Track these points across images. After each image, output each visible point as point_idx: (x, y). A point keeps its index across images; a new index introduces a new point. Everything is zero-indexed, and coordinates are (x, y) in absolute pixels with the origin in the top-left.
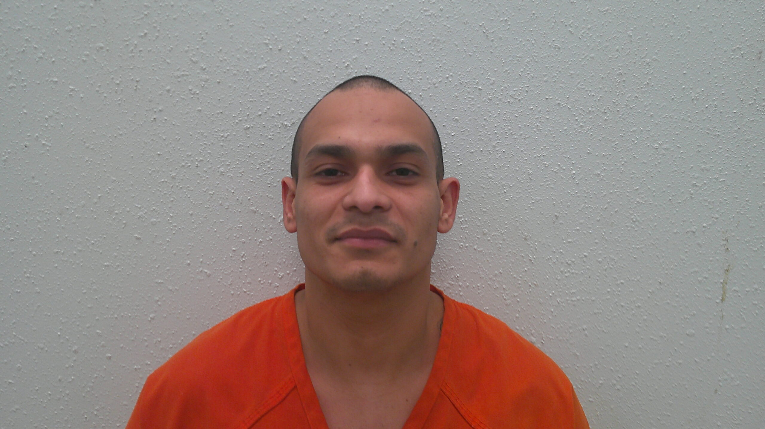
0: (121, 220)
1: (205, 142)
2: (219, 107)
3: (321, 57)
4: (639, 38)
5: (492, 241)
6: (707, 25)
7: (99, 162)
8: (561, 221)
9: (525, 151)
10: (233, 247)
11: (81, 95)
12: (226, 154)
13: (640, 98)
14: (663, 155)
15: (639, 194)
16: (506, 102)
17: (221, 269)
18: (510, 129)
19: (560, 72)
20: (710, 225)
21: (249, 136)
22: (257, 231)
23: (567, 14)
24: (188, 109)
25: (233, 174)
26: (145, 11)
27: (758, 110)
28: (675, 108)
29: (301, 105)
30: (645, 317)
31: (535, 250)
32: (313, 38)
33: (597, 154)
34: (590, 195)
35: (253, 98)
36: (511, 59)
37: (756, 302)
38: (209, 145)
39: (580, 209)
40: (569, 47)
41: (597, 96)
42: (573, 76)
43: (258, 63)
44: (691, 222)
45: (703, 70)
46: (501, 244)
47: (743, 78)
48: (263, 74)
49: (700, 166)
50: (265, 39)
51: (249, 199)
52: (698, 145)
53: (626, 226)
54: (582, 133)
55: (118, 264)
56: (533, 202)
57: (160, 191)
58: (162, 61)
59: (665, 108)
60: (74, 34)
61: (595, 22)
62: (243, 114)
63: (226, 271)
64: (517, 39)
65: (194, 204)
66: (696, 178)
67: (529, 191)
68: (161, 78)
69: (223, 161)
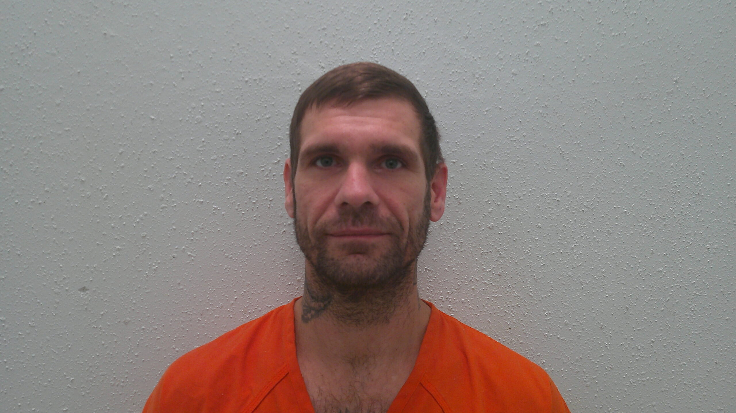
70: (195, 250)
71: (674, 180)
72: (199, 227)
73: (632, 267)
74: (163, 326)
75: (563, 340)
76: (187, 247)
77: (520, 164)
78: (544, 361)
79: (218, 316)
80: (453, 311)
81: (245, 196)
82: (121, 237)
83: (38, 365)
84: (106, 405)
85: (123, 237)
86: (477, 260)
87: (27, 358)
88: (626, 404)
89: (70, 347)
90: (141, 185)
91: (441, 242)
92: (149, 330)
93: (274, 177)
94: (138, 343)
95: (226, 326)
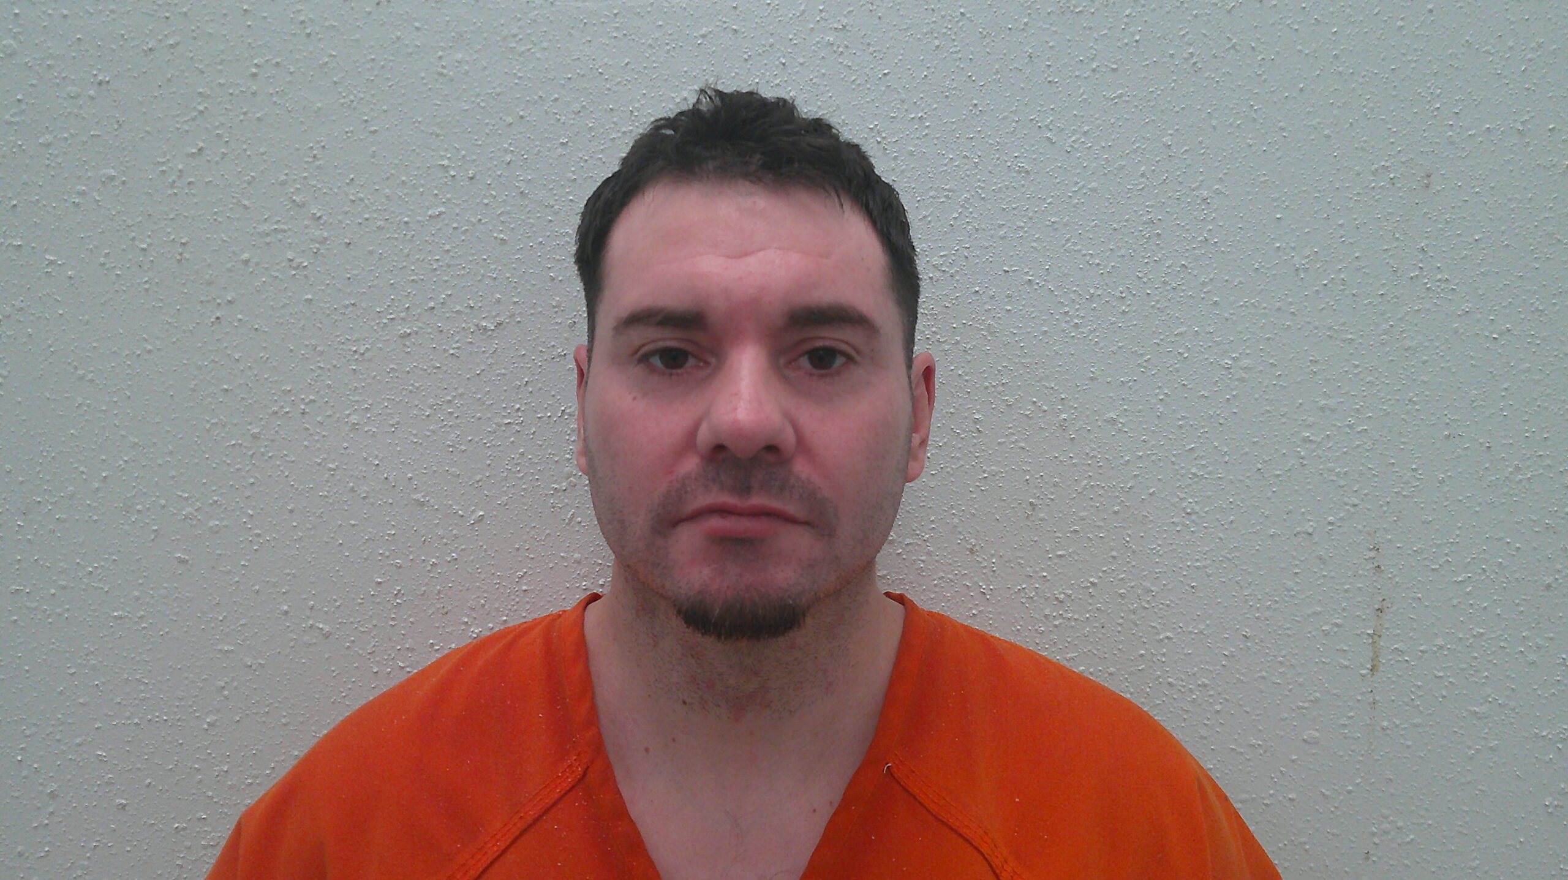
0: (148, 523)
1: (319, 364)
2: (349, 294)
3: (555, 192)
4: (1186, 150)
5: (904, 557)
6: (1319, 123)
7: (104, 408)
8: (1042, 515)
9: (966, 375)
10: (376, 576)
11: (70, 273)
12: (363, 386)
13: (1191, 269)
14: (1242, 380)
15: (1195, 459)
16: (926, 280)
17: (352, 623)
18: (934, 332)
19: (1030, 218)
20: (1341, 519)
21: (409, 350)
22: (427, 543)
23: (1042, 105)
24: (285, 298)
25: (377, 428)
26: (199, 104)
27: (1428, 289)
28: (1262, 287)
29: (516, 288)
30: (1218, 707)
31: (992, 573)
32: (536, 154)
33: (1109, 379)
34: (1098, 462)
35: (417, 274)
36: (931, 194)
37: (1441, 674)
38: (329, 370)
39: (1079, 491)
40: (1048, 170)
41: (1106, 266)
42: (1056, 226)
43: (427, 204)
44: (1303, 513)
45: (1316, 212)
46: (923, 561)
47: (1395, 225)
48: (438, 227)
49: (1317, 402)
50: (442, 157)
51: (410, 479)
52: (1311, 361)
53: (1173, 522)
54: (1079, 338)
55: (142, 613)
56: (986, 477)
57: (228, 464)
58: (233, 204)
59: (1241, 288)
60: (56, 152)
61: (1097, 119)
62: (397, 307)
63: (362, 626)
64: (943, 155)
65: (297, 489)
66: (1309, 426)
67: (977, 454)
68: (230, 238)
69: (357, 401)
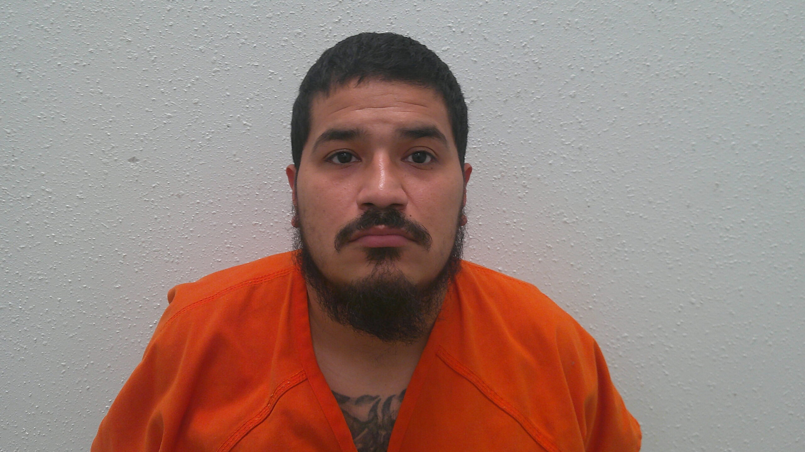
70: (251, 119)
71: (776, 44)
72: (254, 93)
73: (725, 141)
74: (219, 200)
75: (646, 219)
76: (242, 115)
77: (607, 24)
78: (624, 241)
79: (277, 190)
80: (528, 188)
81: (303, 60)
82: (172, 103)
83: (87, 240)
84: (161, 283)
85: (174, 103)
86: (556, 133)
87: (76, 232)
88: (711, 289)
89: (120, 221)
90: (192, 46)
91: (517, 112)
92: (204, 204)
93: (336, 38)
94: (193, 218)
95: (285, 202)
